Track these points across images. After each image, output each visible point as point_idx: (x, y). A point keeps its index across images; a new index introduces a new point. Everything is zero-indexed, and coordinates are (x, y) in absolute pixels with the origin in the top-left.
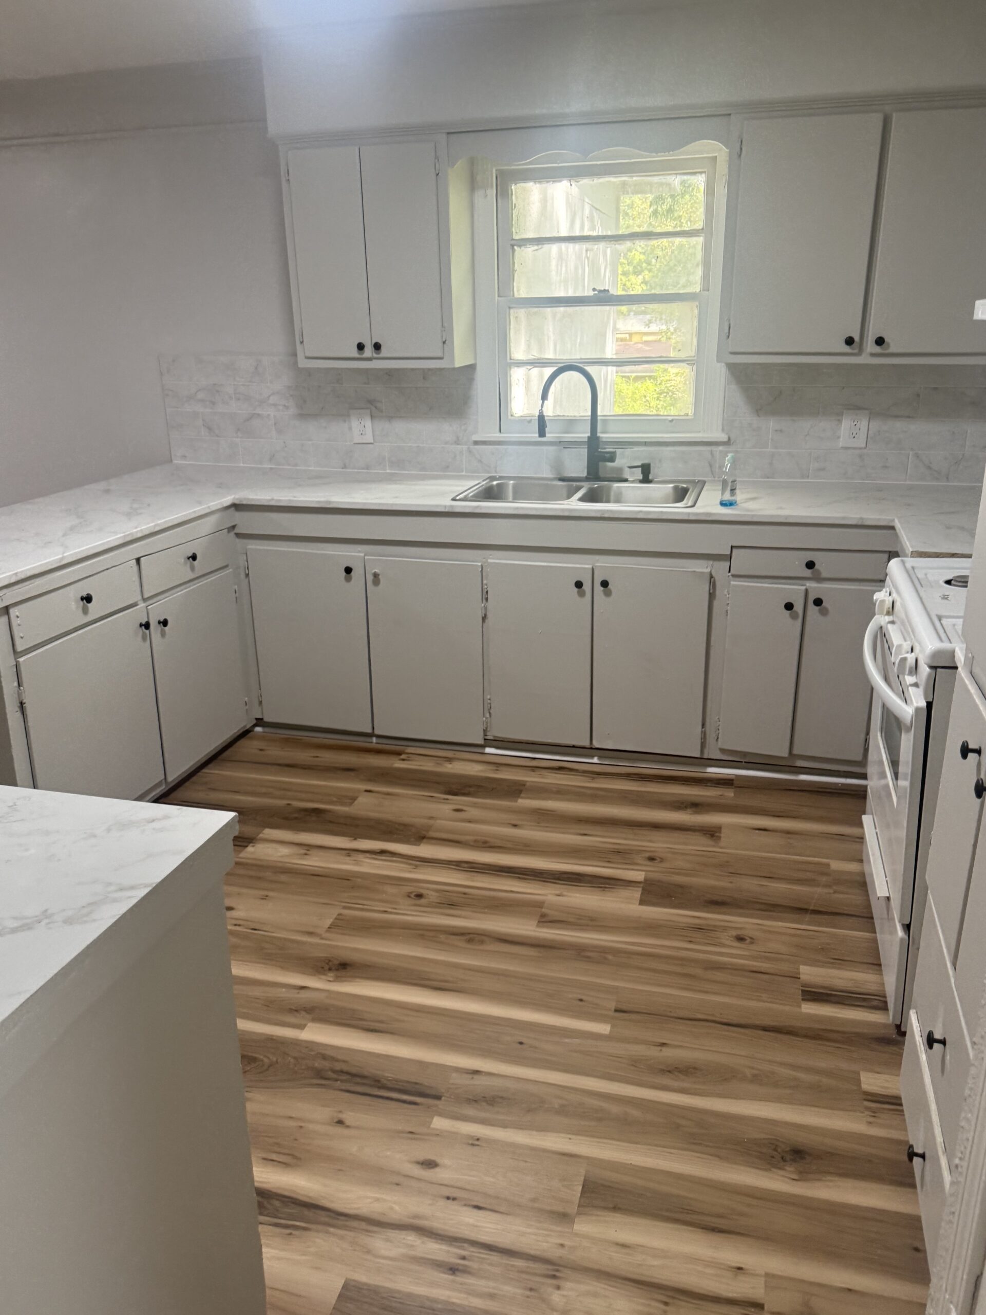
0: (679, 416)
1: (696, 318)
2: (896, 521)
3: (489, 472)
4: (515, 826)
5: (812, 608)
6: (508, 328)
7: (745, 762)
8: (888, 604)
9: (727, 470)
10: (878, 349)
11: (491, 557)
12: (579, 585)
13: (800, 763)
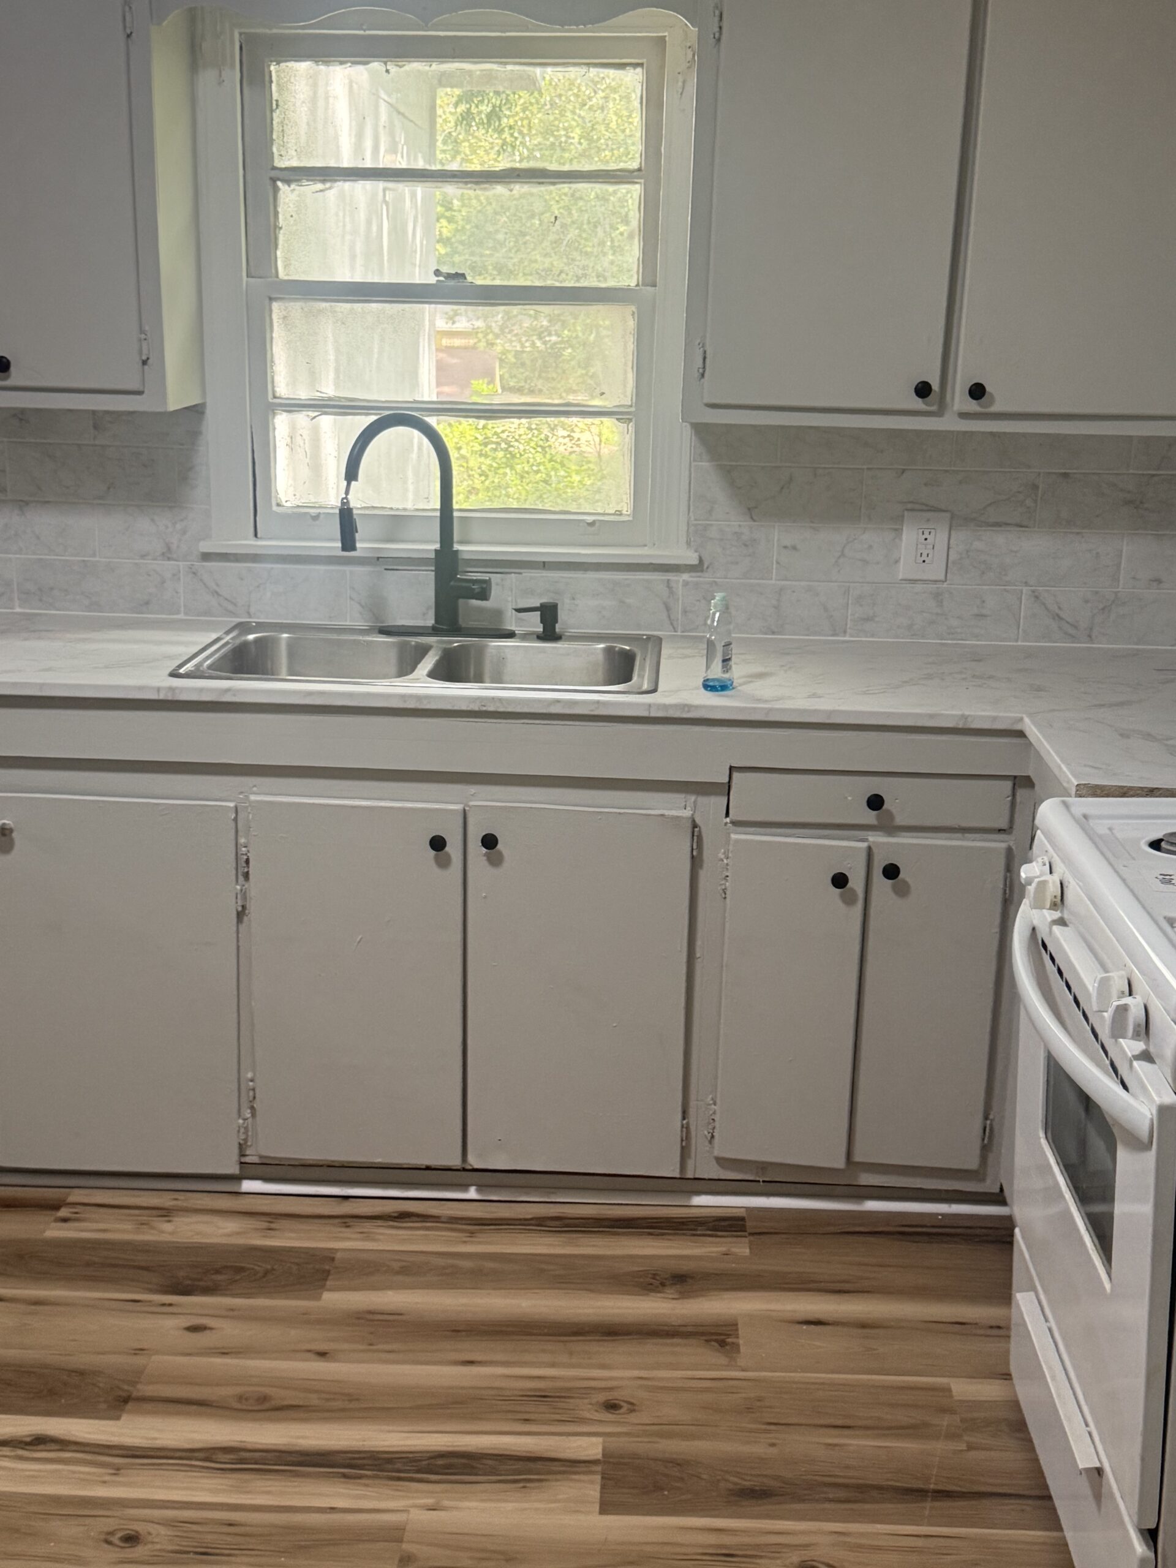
0: (604, 514)
1: (632, 336)
2: (1027, 720)
3: (233, 614)
4: (322, 1354)
5: (881, 884)
6: (268, 336)
7: (764, 1181)
8: (1053, 889)
9: (715, 624)
10: (973, 406)
11: (255, 789)
12: (437, 844)
13: (867, 1179)
